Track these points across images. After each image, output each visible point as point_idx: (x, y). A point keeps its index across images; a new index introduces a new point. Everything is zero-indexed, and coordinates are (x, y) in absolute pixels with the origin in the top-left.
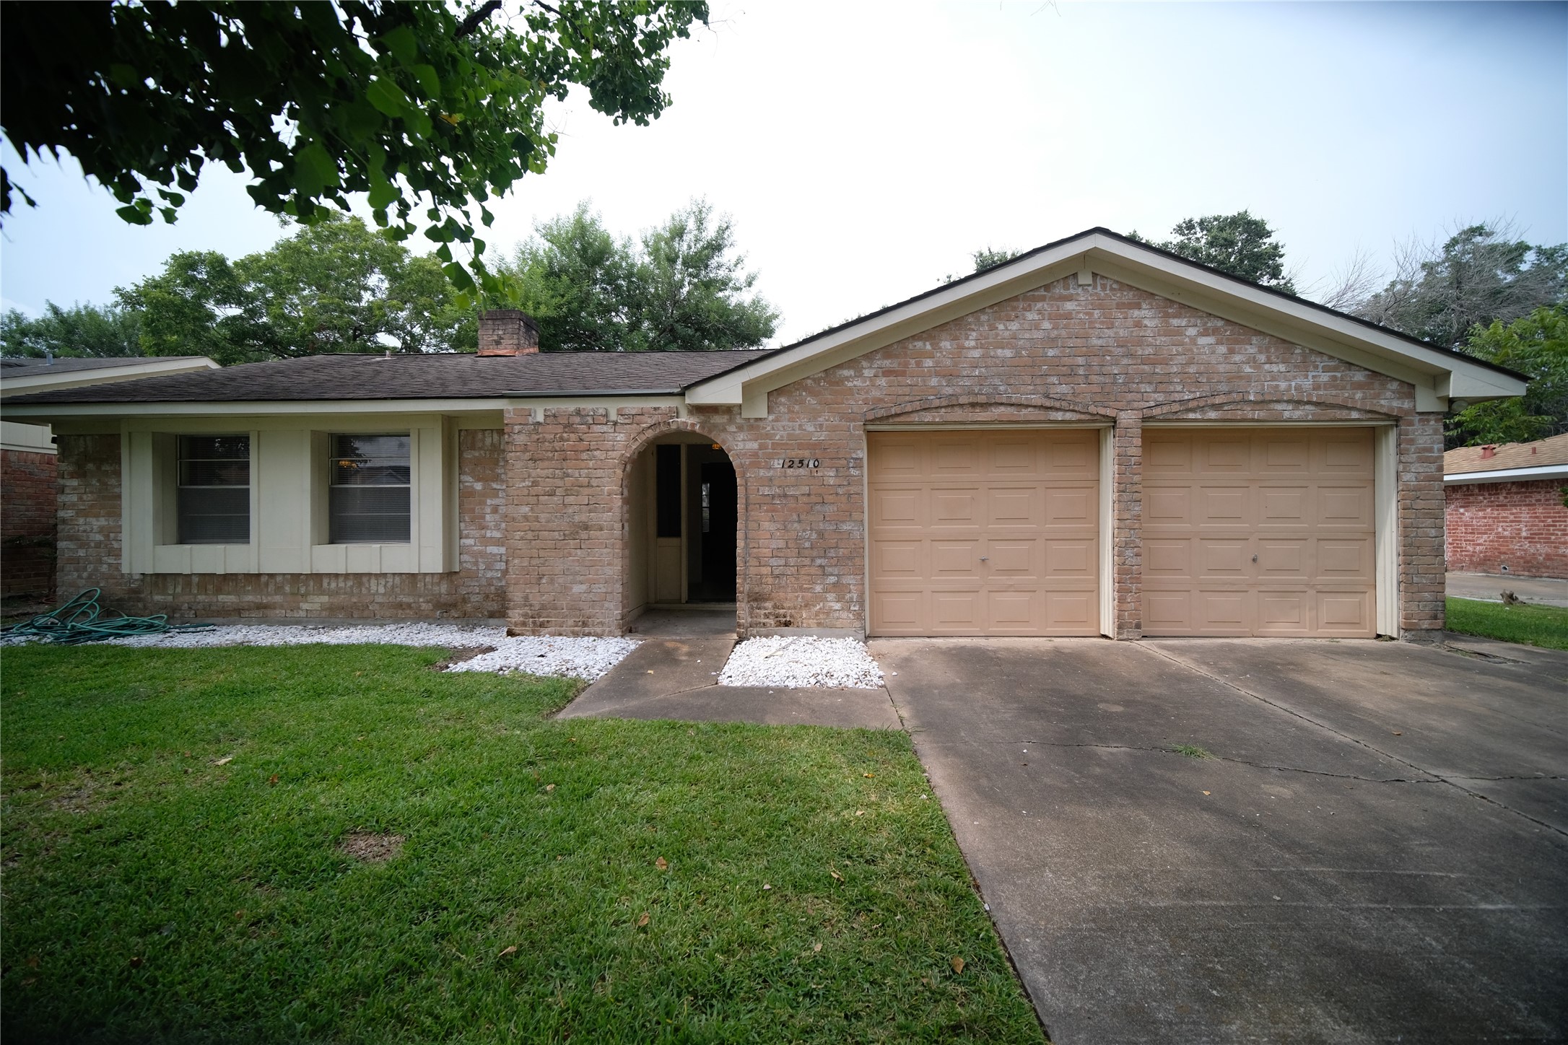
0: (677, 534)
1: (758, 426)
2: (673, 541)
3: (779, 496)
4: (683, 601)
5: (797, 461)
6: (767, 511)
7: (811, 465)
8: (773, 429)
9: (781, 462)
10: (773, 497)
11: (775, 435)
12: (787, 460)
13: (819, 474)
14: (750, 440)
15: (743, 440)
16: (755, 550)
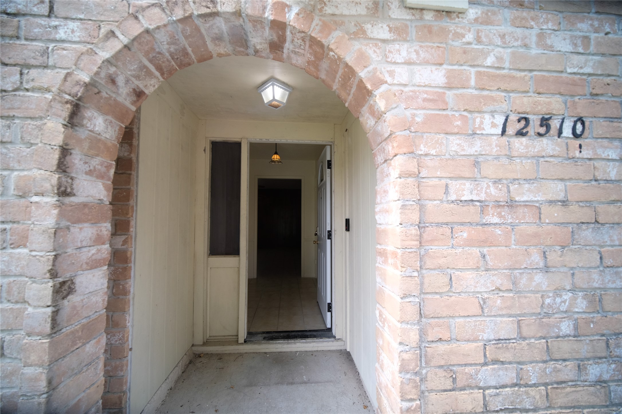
0: (235, 251)
1: (444, 32)
2: (229, 261)
3: (498, 205)
4: (241, 340)
5: (535, 120)
6: (470, 243)
7: (567, 132)
8: (479, 40)
9: (500, 120)
10: (483, 206)
11: (485, 54)
12: (513, 118)
13: (586, 153)
14: (426, 63)
15: (408, 63)
16: (442, 347)
